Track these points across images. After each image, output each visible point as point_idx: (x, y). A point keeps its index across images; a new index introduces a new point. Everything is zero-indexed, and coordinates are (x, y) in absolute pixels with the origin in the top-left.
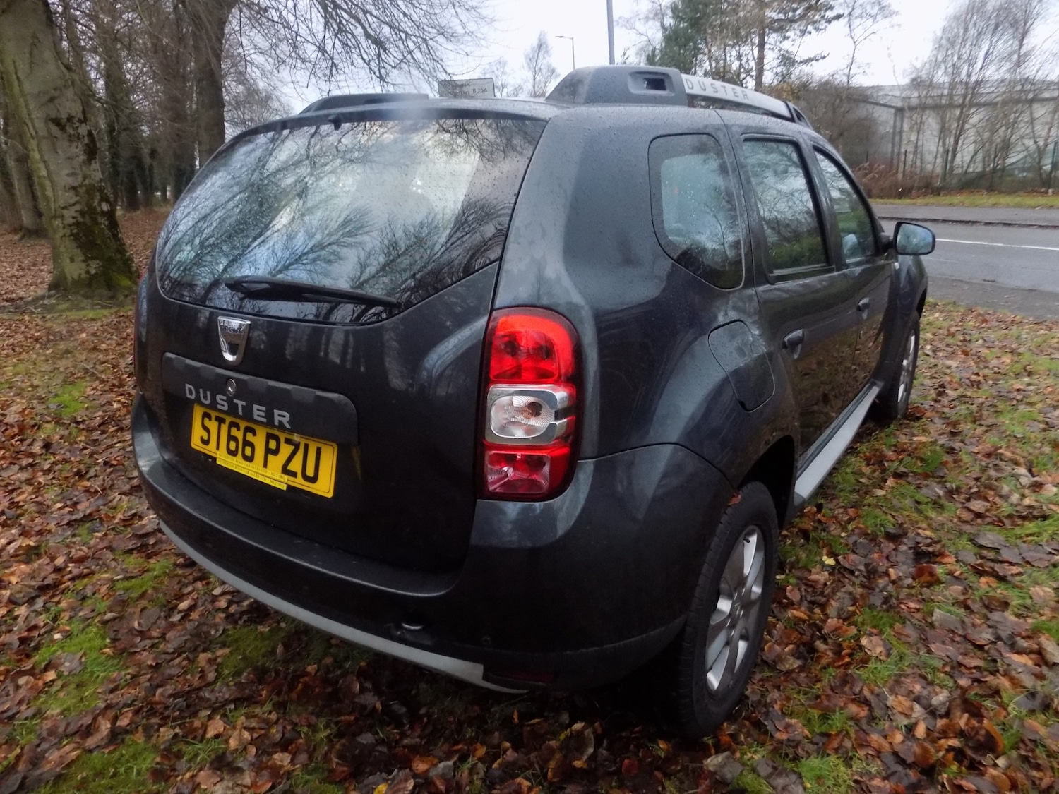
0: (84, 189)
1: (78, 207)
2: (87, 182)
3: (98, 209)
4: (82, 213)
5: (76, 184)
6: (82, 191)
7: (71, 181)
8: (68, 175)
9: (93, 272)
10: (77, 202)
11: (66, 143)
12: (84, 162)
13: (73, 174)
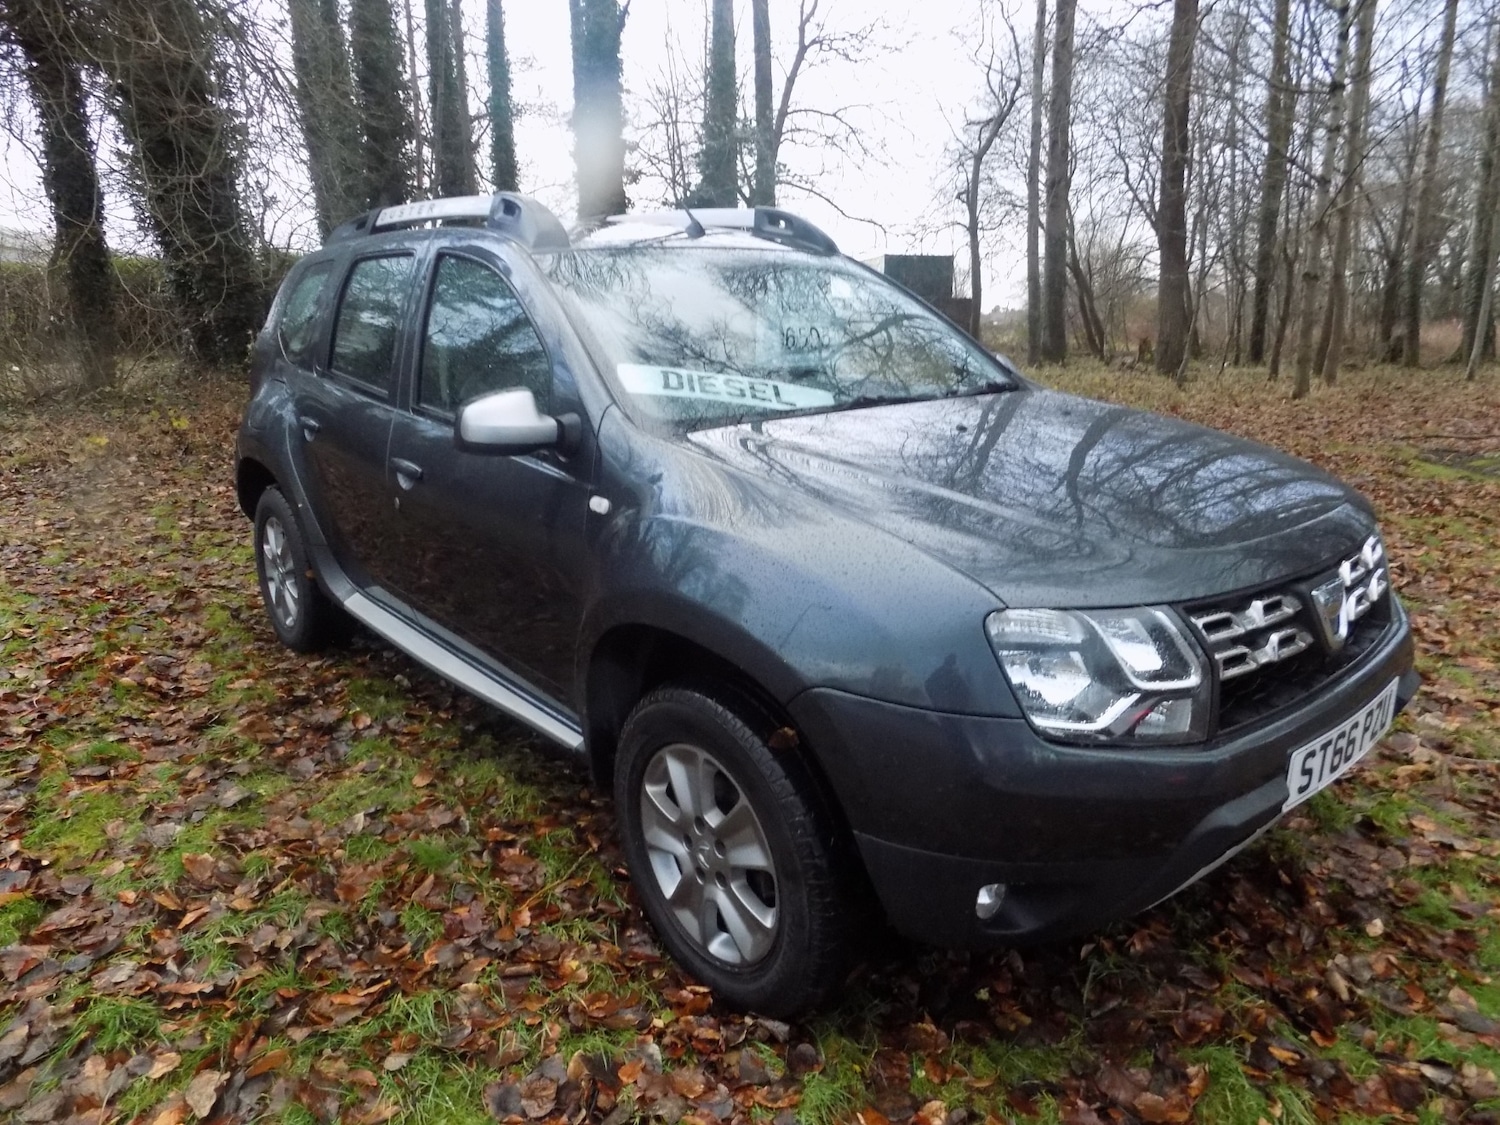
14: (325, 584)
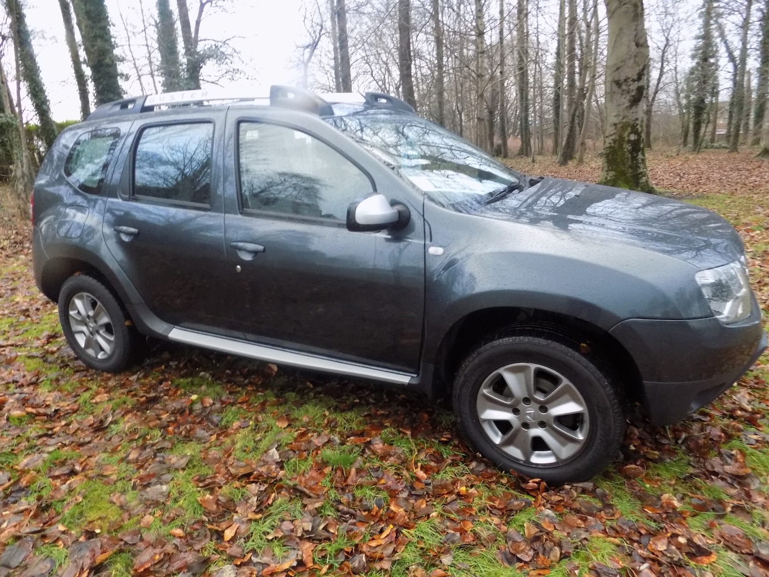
0: (621, 125)
1: (613, 137)
2: (624, 121)
3: (627, 138)
4: (615, 141)
5: (617, 122)
6: (619, 126)
7: (615, 120)
8: (615, 116)
9: (609, 178)
10: (614, 134)
11: (619, 96)
12: (627, 107)
13: (617, 116)
14: (149, 328)
